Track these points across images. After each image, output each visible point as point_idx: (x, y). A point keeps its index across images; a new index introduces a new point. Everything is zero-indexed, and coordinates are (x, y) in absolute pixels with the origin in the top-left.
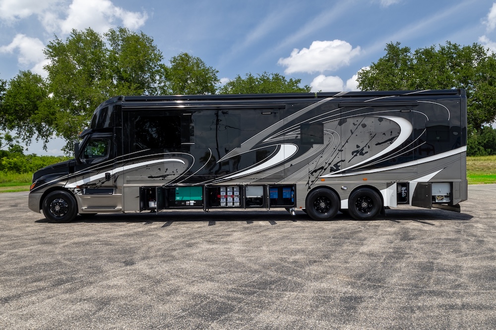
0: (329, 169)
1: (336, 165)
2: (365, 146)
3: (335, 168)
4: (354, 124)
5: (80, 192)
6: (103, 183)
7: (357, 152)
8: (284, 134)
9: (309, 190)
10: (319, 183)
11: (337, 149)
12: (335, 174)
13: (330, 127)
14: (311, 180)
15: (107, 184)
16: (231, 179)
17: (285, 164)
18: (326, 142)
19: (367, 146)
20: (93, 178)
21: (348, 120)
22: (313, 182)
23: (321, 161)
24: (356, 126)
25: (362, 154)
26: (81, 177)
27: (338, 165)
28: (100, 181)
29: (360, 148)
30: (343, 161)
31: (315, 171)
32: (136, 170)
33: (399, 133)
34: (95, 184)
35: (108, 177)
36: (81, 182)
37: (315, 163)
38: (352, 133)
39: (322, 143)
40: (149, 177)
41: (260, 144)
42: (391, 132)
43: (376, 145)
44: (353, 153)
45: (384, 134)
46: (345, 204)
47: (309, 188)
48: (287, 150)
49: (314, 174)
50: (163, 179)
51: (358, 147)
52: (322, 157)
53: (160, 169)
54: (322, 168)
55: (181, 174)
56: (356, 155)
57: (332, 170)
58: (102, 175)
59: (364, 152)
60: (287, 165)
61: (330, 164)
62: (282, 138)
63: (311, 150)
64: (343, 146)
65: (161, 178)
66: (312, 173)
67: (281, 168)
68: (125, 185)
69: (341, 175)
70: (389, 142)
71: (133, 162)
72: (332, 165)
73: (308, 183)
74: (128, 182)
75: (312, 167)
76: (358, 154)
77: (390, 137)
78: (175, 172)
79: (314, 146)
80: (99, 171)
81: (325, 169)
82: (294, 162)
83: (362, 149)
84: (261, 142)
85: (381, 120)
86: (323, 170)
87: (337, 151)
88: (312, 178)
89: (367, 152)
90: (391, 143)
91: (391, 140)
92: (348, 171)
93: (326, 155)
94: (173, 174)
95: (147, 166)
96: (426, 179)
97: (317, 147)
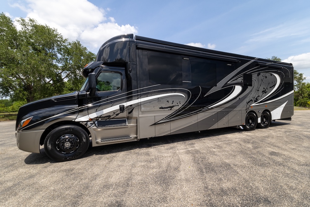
0: (254, 101)
1: (256, 99)
5: (94, 125)
6: (117, 115)
7: (264, 91)
8: (236, 79)
10: (250, 109)
12: (257, 103)
13: (254, 77)
14: (247, 107)
15: (121, 115)
16: (212, 108)
18: (253, 86)
19: (267, 88)
20: (107, 111)
21: (261, 73)
22: (248, 108)
23: (251, 96)
24: (263, 77)
25: (265, 93)
26: (93, 110)
27: (257, 98)
28: (114, 113)
30: (259, 96)
31: (249, 102)
32: (150, 102)
33: (277, 82)
34: (109, 116)
35: (122, 109)
36: (93, 115)
37: (249, 97)
38: (262, 81)
40: (160, 108)
41: (226, 85)
42: (274, 82)
43: (270, 88)
45: (272, 82)
47: (247, 112)
48: (238, 89)
50: (170, 110)
51: (264, 89)
52: (251, 94)
53: (168, 101)
54: (251, 100)
55: (183, 105)
56: (263, 93)
57: (255, 101)
58: (117, 107)
60: (238, 99)
61: (254, 98)
62: (236, 81)
63: (247, 90)
64: (259, 88)
65: (169, 109)
66: (247, 103)
67: (235, 101)
70: (274, 87)
71: (147, 95)
73: (246, 109)
74: (143, 112)
75: (247, 100)
77: (274, 84)
78: (179, 103)
80: (112, 103)
82: (241, 97)
84: (226, 83)
85: (271, 75)
86: (252, 102)
87: (257, 91)
89: (267, 92)
92: (261, 102)
93: (253, 93)
94: (178, 105)
95: (158, 98)
96: (284, 105)
97: (249, 88)
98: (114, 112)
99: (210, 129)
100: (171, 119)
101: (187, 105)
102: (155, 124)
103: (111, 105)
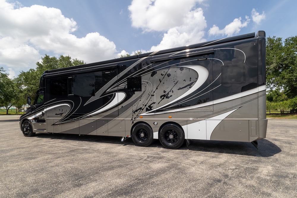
0: (145, 109)
1: (149, 106)
2: (170, 91)
3: (149, 109)
4: (162, 74)
6: (41, 117)
7: (164, 96)
8: (118, 86)
9: (133, 124)
10: (139, 119)
11: (150, 95)
12: (148, 113)
13: (145, 79)
14: (134, 117)
15: (43, 117)
16: (91, 116)
17: (119, 106)
18: (143, 89)
19: (171, 91)
20: (38, 115)
21: (157, 72)
22: (135, 118)
23: (140, 104)
24: (163, 76)
25: (167, 97)
26: (34, 114)
27: (151, 106)
29: (166, 93)
30: (154, 103)
31: (137, 111)
32: (51, 110)
33: (197, 79)
35: (43, 114)
36: (33, 117)
37: (136, 105)
38: (161, 82)
39: (141, 90)
40: (55, 114)
41: (104, 93)
42: (190, 78)
43: (178, 89)
44: (161, 97)
45: (185, 80)
46: (156, 136)
47: (133, 122)
48: (120, 96)
49: (136, 112)
51: (165, 92)
52: (140, 100)
53: (60, 110)
54: (141, 108)
55: (68, 113)
56: (163, 98)
57: (147, 110)
58: (40, 113)
59: (169, 96)
60: (120, 107)
61: (146, 106)
62: (116, 89)
63: (134, 95)
64: (154, 92)
65: (60, 115)
66: (134, 112)
67: (116, 109)
68: (47, 118)
69: (153, 114)
70: (188, 87)
72: (147, 107)
73: (132, 119)
74: (48, 117)
75: (134, 108)
76: (165, 98)
77: (190, 83)
78: (66, 111)
79: (136, 92)
80: (39, 111)
81: (143, 110)
82: (124, 105)
83: (168, 94)
84: (105, 92)
85: (182, 69)
86: (141, 110)
87: (150, 96)
88: (135, 116)
89: (171, 96)
90: (190, 88)
91: (190, 86)
92: (158, 111)
93: (143, 99)
94: (65, 112)
95: (55, 108)
96: (223, 116)
97: (137, 94)
98: (40, 116)
99: (89, 134)
100: (63, 122)
101: (71, 112)
102: (53, 125)
103: (39, 112)
